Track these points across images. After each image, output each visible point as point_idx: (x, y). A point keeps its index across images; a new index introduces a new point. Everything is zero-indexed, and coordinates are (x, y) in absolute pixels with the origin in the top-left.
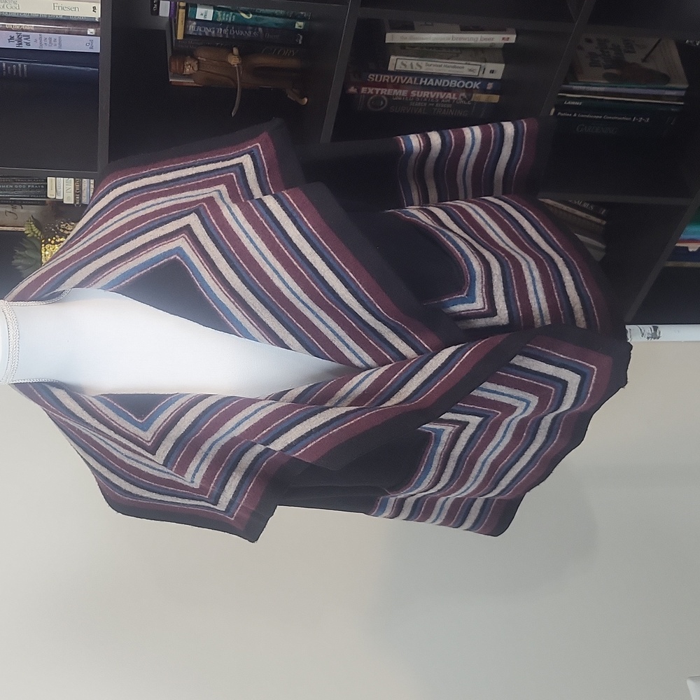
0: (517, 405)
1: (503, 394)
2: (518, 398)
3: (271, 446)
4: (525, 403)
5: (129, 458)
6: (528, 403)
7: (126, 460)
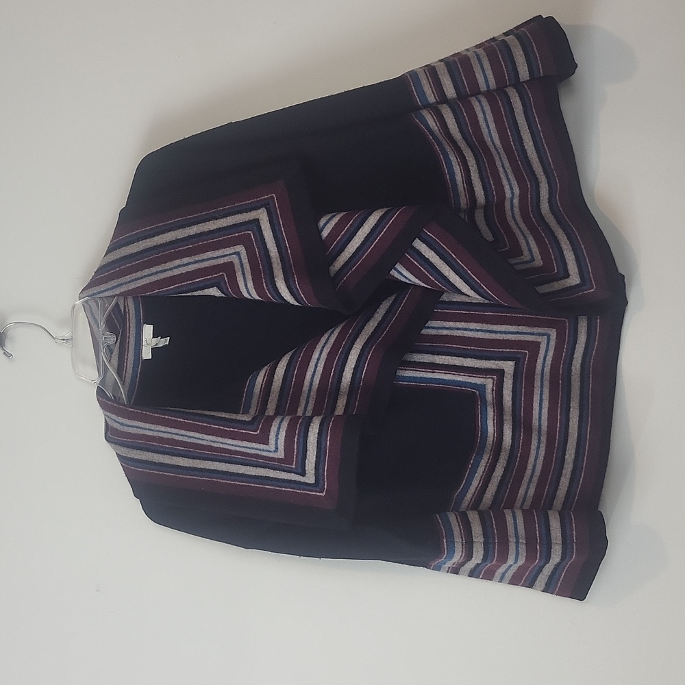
0: (539, 340)
1: (525, 333)
2: (540, 334)
3: (336, 413)
4: (546, 337)
5: (214, 442)
6: (549, 336)
7: (213, 444)
